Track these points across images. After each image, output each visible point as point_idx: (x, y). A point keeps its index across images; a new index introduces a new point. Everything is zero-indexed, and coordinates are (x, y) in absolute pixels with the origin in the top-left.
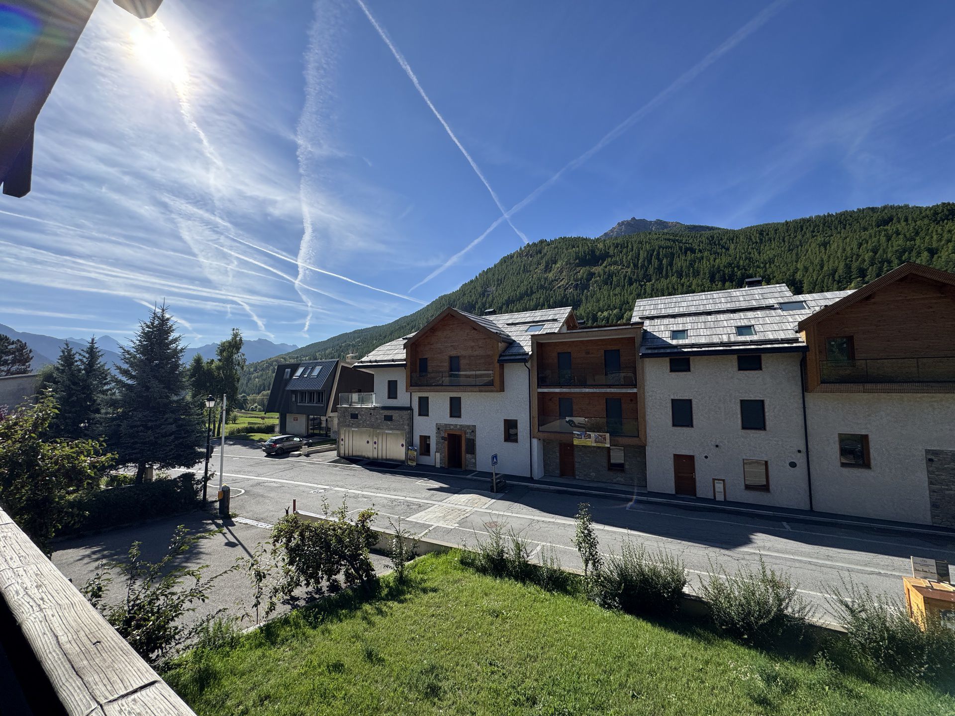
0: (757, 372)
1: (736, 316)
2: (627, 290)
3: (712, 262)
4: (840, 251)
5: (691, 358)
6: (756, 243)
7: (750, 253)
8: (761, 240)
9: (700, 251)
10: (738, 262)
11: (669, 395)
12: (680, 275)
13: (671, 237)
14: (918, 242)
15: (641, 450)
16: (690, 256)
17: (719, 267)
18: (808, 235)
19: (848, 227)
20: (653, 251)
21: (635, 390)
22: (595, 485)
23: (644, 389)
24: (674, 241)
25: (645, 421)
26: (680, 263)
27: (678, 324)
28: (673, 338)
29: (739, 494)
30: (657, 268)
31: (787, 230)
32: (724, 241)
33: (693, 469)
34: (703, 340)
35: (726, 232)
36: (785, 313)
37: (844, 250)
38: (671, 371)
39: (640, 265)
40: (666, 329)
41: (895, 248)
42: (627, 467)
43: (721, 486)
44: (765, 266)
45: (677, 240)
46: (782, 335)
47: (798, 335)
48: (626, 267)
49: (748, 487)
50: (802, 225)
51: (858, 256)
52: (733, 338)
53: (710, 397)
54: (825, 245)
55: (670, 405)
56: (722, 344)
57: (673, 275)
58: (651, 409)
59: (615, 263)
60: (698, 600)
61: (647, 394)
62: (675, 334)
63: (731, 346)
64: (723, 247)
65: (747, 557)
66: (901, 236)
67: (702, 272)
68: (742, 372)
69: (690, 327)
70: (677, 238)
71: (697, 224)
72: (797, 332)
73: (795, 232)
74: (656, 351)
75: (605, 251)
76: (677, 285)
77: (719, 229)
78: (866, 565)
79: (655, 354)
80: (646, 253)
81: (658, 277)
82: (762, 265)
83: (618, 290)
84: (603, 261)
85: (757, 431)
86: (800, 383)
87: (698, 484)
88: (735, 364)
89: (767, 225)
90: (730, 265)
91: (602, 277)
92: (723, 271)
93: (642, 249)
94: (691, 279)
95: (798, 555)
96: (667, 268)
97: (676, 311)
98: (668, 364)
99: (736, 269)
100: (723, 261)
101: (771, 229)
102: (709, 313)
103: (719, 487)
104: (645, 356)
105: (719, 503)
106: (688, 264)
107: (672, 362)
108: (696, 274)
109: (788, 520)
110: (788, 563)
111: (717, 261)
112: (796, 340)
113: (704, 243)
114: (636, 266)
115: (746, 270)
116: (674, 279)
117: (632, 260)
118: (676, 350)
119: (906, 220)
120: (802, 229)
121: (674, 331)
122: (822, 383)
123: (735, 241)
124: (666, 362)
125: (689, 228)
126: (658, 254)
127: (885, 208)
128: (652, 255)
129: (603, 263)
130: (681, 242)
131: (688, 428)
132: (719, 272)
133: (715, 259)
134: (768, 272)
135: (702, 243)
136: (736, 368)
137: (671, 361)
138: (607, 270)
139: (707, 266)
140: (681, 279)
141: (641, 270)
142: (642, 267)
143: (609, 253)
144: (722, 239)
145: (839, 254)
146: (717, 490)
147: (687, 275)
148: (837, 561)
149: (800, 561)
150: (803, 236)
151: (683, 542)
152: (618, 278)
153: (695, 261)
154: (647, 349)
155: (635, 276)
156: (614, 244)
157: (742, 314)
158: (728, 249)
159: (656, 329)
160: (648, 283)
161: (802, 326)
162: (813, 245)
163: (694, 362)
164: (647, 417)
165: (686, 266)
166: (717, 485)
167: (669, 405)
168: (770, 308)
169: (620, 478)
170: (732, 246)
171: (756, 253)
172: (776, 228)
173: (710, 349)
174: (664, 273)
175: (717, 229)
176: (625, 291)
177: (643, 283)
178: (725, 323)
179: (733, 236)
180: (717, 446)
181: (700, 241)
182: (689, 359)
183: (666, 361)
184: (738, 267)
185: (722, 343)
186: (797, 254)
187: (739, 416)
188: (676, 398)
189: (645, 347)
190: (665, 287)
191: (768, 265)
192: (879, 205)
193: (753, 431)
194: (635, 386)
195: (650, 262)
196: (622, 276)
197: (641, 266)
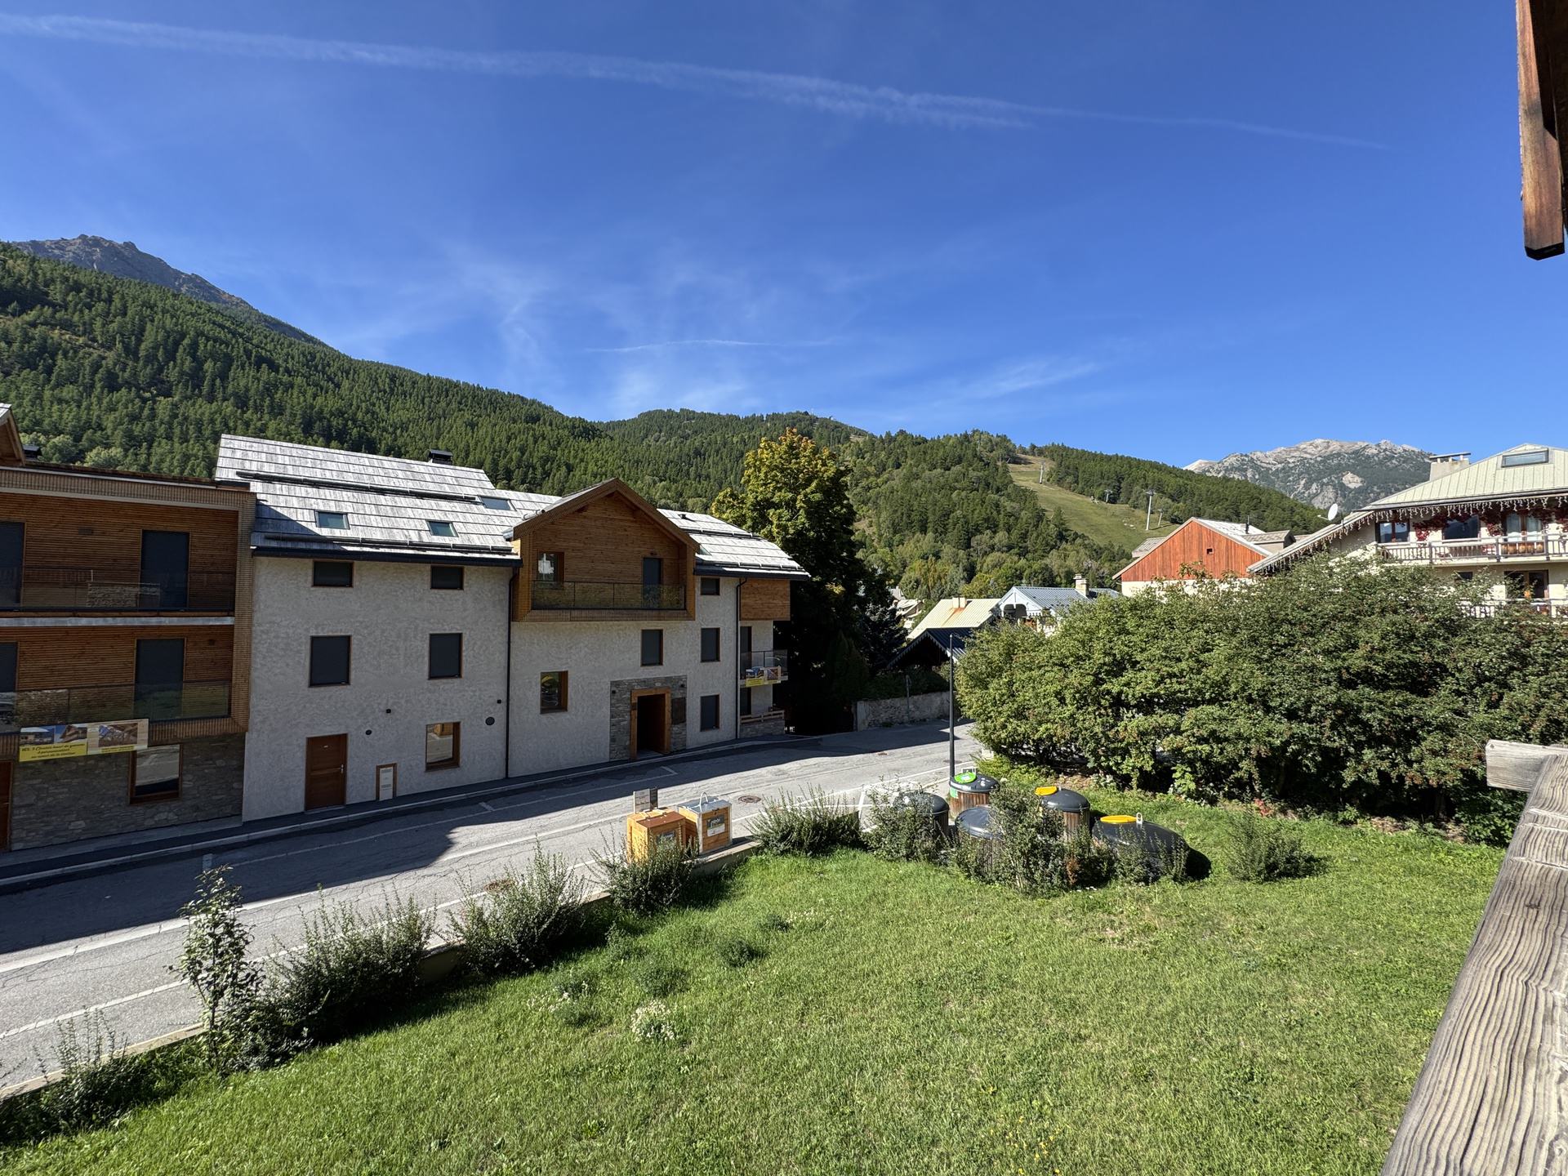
0: (456, 592)
1: (426, 503)
2: (100, 400)
3: (310, 400)
4: (488, 440)
5: (356, 563)
6: (385, 392)
7: (374, 405)
8: (392, 390)
9: (287, 371)
10: (355, 414)
11: (307, 630)
12: (242, 402)
13: (228, 324)
14: (559, 452)
15: (234, 744)
16: (265, 374)
17: (321, 412)
18: (454, 405)
19: (498, 411)
20: (183, 335)
21: (228, 621)
22: (90, 848)
23: (251, 618)
24: (234, 334)
25: (247, 681)
26: (245, 381)
27: (329, 500)
28: (321, 525)
29: (417, 780)
30: (188, 374)
31: (429, 390)
32: (332, 369)
33: (343, 759)
34: (378, 536)
35: (339, 356)
36: (489, 511)
37: (493, 440)
38: (315, 584)
39: (142, 353)
40: (302, 505)
41: (541, 454)
42: (186, 784)
43: (391, 774)
44: (394, 432)
45: (241, 335)
46: (490, 542)
47: (509, 544)
48: (102, 346)
49: (431, 767)
50: (448, 389)
51: (507, 452)
52: (427, 538)
53: (383, 631)
54: (472, 425)
55: (308, 647)
56: (412, 545)
57: (225, 399)
58: (264, 657)
59: (67, 326)
60: (449, 950)
61: (257, 629)
62: (324, 517)
63: (425, 550)
64: (330, 379)
65: (456, 866)
66: (546, 442)
67: (288, 412)
68: (436, 591)
69: (351, 510)
70: (241, 330)
71: (284, 321)
72: (508, 540)
73: (439, 395)
74: (289, 545)
75: (34, 286)
76: (235, 422)
77: (324, 345)
78: (576, 823)
79: (287, 550)
80: (161, 334)
81: (189, 392)
82: (391, 430)
83: (69, 392)
84: (25, 308)
85: (450, 680)
86: (507, 609)
87: (349, 783)
88: (427, 578)
89: (401, 369)
90: (341, 413)
91: (16, 346)
92: (329, 421)
93: (152, 321)
94: (266, 417)
95: (512, 839)
96: (214, 380)
97: (318, 475)
98: (310, 572)
99: (350, 423)
100: (330, 403)
101: (407, 379)
102: (382, 491)
103: (387, 777)
104: (261, 551)
105: (386, 803)
106: (261, 388)
107: (317, 568)
108: (277, 411)
109: (486, 799)
110: (506, 852)
111: (320, 400)
112: (508, 551)
113: (296, 359)
114: (131, 352)
115: (366, 429)
116: (229, 408)
117: (122, 335)
118: (330, 547)
119: (551, 425)
120: (447, 396)
121: (320, 512)
122: (533, 609)
123: (351, 376)
124: (304, 569)
125: (266, 321)
126: (194, 346)
127: (534, 402)
128: (177, 343)
129: (23, 311)
130: (249, 340)
131: (340, 687)
132: (321, 420)
133: (315, 396)
134: (400, 442)
135: (293, 358)
136: (427, 586)
137: (316, 566)
138: (37, 332)
139: (299, 403)
140: (244, 412)
141: (145, 366)
142: (150, 358)
143: (47, 294)
144: (329, 365)
145: (487, 444)
146: (382, 783)
147: (258, 408)
148: (552, 829)
149: (517, 844)
150: (448, 405)
151: (352, 885)
152: (75, 364)
153: (276, 387)
154: (268, 538)
155: (126, 375)
156: (67, 279)
157: (433, 503)
158: (338, 386)
159: (282, 501)
160: (161, 398)
161: (518, 532)
162: (459, 422)
163: (360, 569)
164: (254, 674)
165: (257, 390)
166: (383, 776)
167: (306, 650)
168: (469, 500)
169: (165, 813)
170: (346, 384)
171: (383, 408)
172: (415, 379)
173: (393, 551)
174: (205, 389)
175: (321, 344)
176: (94, 400)
177: (148, 395)
178: (410, 513)
179: (350, 368)
180: (389, 711)
181: (288, 354)
182: (351, 565)
183: (308, 564)
184: (354, 421)
185: (411, 543)
186: (439, 428)
187: (427, 659)
188: (321, 634)
189: (263, 535)
190: (206, 418)
191: (398, 432)
192: (529, 396)
193: (444, 681)
194: (230, 611)
195: (171, 356)
196: (86, 362)
197: (146, 356)
